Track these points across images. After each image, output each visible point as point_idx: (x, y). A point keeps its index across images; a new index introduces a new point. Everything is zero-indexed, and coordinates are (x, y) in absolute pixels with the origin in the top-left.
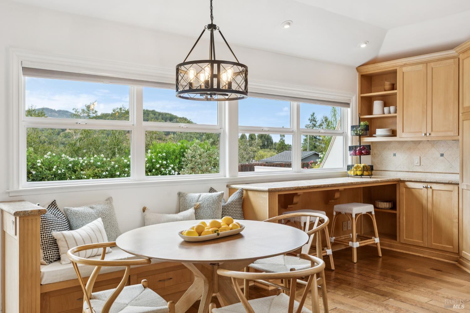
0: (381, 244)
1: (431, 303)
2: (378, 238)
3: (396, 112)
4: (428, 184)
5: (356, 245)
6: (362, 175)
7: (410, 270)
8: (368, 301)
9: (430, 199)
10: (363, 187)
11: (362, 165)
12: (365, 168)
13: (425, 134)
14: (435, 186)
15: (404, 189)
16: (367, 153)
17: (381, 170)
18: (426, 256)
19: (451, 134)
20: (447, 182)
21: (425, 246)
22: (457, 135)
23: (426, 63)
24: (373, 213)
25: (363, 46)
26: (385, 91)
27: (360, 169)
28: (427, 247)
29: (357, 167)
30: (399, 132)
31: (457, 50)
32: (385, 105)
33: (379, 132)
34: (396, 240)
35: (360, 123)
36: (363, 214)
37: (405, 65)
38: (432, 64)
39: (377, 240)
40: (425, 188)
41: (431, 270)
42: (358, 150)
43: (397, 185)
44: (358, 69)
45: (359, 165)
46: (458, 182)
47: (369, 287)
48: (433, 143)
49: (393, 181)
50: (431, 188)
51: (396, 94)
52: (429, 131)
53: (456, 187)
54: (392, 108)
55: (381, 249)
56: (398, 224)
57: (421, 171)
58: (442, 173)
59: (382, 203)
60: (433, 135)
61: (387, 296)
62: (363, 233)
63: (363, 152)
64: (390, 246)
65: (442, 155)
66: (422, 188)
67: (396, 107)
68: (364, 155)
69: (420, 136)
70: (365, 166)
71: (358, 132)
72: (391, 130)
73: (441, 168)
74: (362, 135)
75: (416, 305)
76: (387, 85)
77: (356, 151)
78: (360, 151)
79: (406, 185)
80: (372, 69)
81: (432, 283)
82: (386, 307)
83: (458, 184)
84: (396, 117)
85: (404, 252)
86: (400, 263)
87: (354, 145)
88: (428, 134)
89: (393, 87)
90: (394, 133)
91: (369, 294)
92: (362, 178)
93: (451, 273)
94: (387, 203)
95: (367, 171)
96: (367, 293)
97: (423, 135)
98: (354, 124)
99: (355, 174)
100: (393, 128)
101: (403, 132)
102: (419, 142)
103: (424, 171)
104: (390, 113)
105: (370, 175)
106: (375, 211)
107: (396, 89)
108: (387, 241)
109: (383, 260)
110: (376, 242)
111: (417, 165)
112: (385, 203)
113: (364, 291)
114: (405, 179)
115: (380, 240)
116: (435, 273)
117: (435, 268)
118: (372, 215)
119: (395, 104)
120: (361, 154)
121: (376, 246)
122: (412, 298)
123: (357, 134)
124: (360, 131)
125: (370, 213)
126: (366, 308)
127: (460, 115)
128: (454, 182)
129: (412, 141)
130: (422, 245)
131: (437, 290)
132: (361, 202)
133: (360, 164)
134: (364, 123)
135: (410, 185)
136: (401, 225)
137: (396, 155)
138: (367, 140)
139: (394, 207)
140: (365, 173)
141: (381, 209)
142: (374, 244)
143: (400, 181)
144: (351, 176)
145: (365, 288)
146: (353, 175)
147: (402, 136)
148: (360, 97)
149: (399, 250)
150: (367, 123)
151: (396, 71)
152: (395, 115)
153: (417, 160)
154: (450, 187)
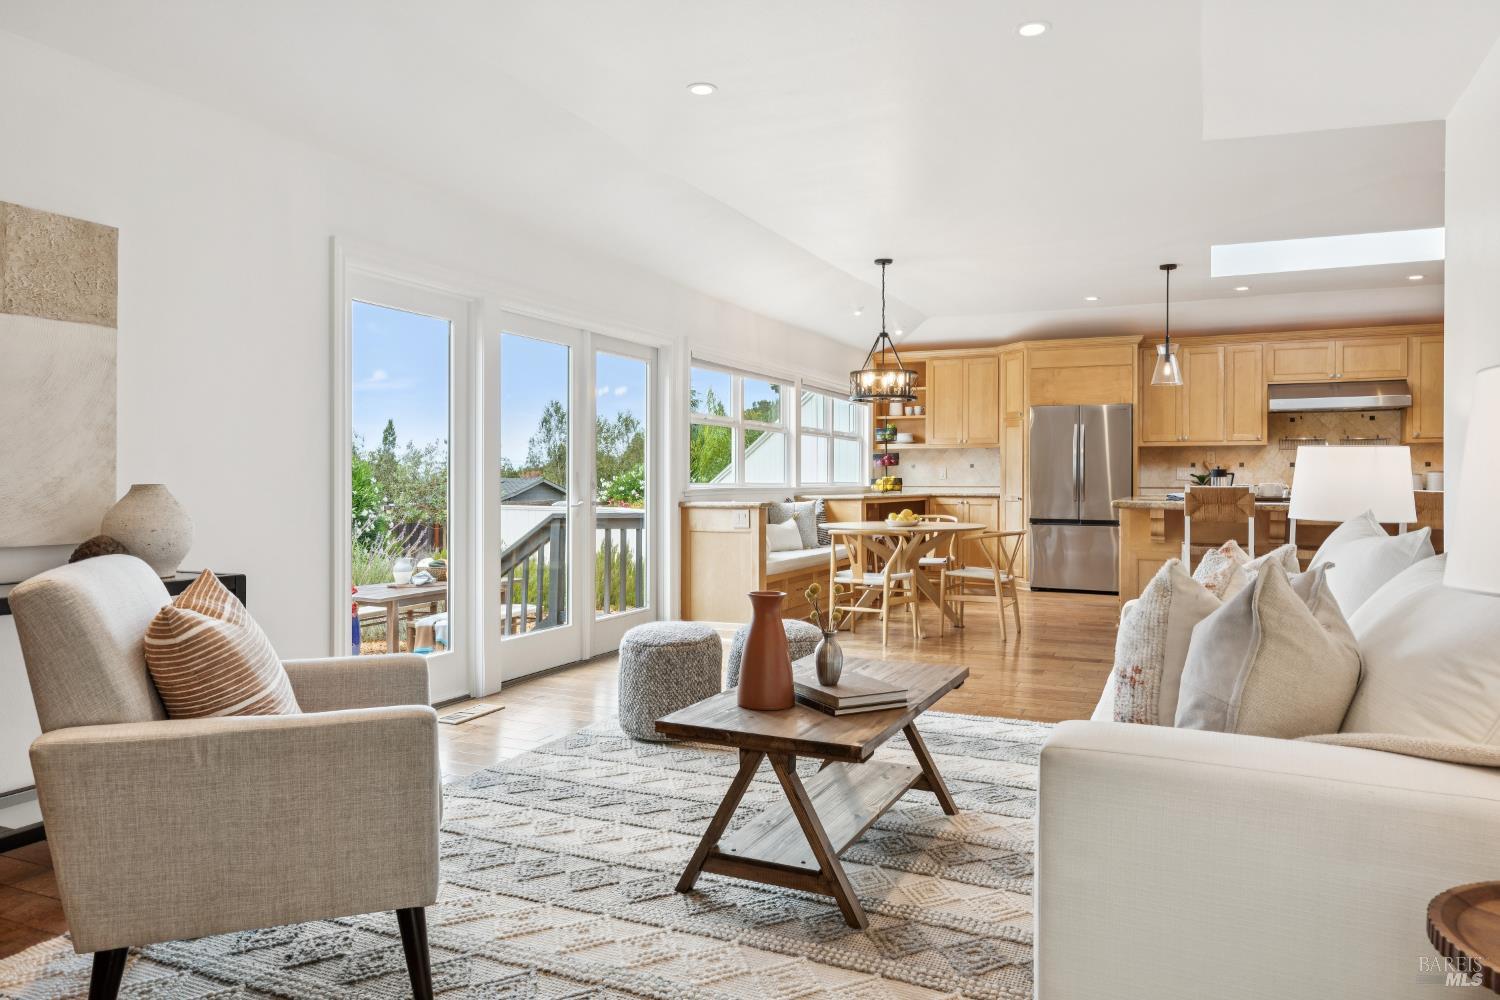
3: (923, 412)
4: (963, 499)
9: (967, 516)
13: (961, 442)
14: (972, 501)
15: (935, 506)
19: (990, 441)
20: (984, 495)
23: (962, 359)
30: (928, 436)
33: (900, 437)
35: (876, 426)
38: (970, 361)
40: (961, 504)
42: (882, 460)
43: (927, 504)
46: (997, 495)
48: (963, 452)
50: (967, 503)
51: (924, 391)
52: (966, 437)
53: (995, 501)
54: (918, 409)
57: (948, 486)
58: (973, 487)
60: (969, 442)
65: (972, 466)
67: (924, 407)
72: (916, 435)
73: (970, 481)
84: (924, 419)
88: (965, 441)
90: (920, 439)
92: (891, 492)
98: (872, 427)
100: (920, 433)
101: (933, 437)
103: (950, 485)
104: (913, 413)
105: (900, 490)
107: (924, 385)
111: (943, 478)
114: (936, 495)
123: (884, 440)
124: (889, 435)
127: (1001, 420)
128: (991, 495)
129: (942, 449)
133: (888, 476)
134: (891, 426)
135: (943, 501)
137: (916, 467)
143: (929, 497)
144: (877, 492)
147: (931, 442)
151: (924, 364)
152: (922, 417)
153: (941, 472)
154: (989, 501)
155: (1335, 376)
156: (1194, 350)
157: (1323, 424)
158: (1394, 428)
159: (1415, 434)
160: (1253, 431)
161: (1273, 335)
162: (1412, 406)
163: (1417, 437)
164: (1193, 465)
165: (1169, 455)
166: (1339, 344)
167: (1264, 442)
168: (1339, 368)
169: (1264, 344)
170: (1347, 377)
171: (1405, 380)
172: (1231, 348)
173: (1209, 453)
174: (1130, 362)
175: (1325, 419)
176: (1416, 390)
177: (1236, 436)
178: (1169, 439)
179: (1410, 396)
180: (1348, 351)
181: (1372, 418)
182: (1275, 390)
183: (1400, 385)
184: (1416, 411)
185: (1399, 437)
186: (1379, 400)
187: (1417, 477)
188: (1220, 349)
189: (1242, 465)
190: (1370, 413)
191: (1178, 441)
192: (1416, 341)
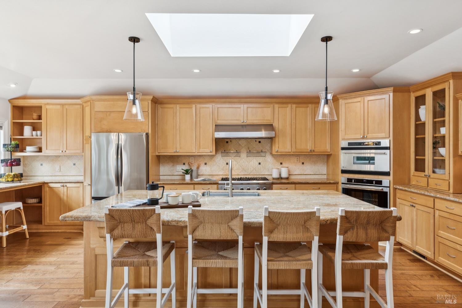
0: (28, 229)
1: (58, 260)
2: (26, 226)
3: (41, 136)
4: (64, 184)
5: (5, 234)
6: (13, 181)
7: (49, 243)
8: (9, 272)
9: (66, 193)
10: (15, 190)
11: (13, 174)
12: (15, 176)
13: (62, 151)
14: (68, 185)
15: (48, 188)
16: (17, 164)
17: (31, 176)
18: (63, 231)
19: (79, 151)
20: (76, 182)
21: (62, 225)
22: (82, 152)
23: (63, 105)
24: (22, 208)
25: (13, 86)
26: (33, 120)
27: (11, 176)
28: (63, 225)
29: (9, 175)
31: (82, 100)
32: (34, 129)
33: (28, 148)
34: (41, 224)
35: (11, 142)
36: (12, 210)
37: (48, 104)
38: (67, 106)
39: (25, 227)
40: (62, 187)
41: (64, 239)
42: (10, 162)
43: (43, 186)
44: (10, 101)
45: (10, 173)
46: (82, 181)
47: (13, 262)
48: (69, 157)
49: (39, 183)
50: (66, 186)
51: (41, 122)
52: (65, 149)
53: (82, 184)
54: (39, 132)
55: (28, 232)
56: (43, 213)
57: (61, 175)
58: (74, 176)
59: (31, 200)
60: (67, 152)
61: (26, 264)
62: (15, 223)
63: (14, 164)
64: (37, 229)
65: (74, 164)
66: (60, 186)
67: (42, 132)
68: (15, 166)
69: (59, 153)
70: (16, 174)
71: (9, 149)
72: (39, 147)
73: (73, 173)
74: (12, 151)
75: (47, 264)
76: (35, 116)
77: (7, 163)
78: (11, 163)
79: (49, 185)
80: (22, 103)
81: (62, 248)
82: (24, 272)
83: (83, 183)
84: (41, 138)
85: (48, 231)
86: (44, 239)
87: (7, 158)
88: (64, 151)
89: (40, 118)
90: (40, 150)
91: (12, 267)
92: (14, 183)
93: (76, 238)
94: (35, 199)
95: (17, 178)
96: (10, 266)
97: (61, 151)
98: (6, 143)
99: (6, 180)
100: (40, 146)
101: (47, 149)
102: (58, 157)
103: (62, 175)
104: (37, 136)
105: (20, 181)
106: (23, 206)
107: (41, 120)
108: (35, 226)
109: (30, 240)
110: (24, 229)
111: (58, 171)
112: (33, 200)
113: (8, 266)
114: (48, 182)
115: (27, 226)
116: (66, 240)
117: (67, 237)
118: (21, 210)
119: (40, 129)
120: (12, 165)
121: (24, 231)
122: (46, 261)
123: (8, 151)
124: (11, 148)
125: (19, 208)
126: (7, 277)
127: (84, 140)
128: (80, 182)
129: (55, 156)
130: (60, 224)
131: (64, 251)
132: (13, 201)
133: (12, 172)
134: (15, 143)
135: (52, 185)
136: (46, 213)
137: (43, 165)
138: (18, 155)
139: (40, 202)
140: (15, 179)
141: (30, 204)
142: (23, 230)
143: (44, 183)
144: (3, 182)
145: (9, 263)
146: (4, 181)
147: (45, 152)
148: (12, 123)
149: (44, 231)
150: (17, 142)
151: (41, 107)
152: (41, 137)
153: (58, 168)
154: (78, 185)
155: (244, 122)
156: (182, 106)
157: (240, 144)
158: (268, 147)
159: (276, 150)
160: (209, 148)
161: (217, 100)
162: (275, 137)
163: (277, 152)
164: (184, 164)
165: (174, 159)
166: (246, 106)
167: (214, 153)
168: (245, 118)
169: (213, 104)
170: (249, 122)
171: (272, 125)
172: (199, 106)
173: (191, 158)
174: (147, 110)
175: (241, 142)
176: (277, 129)
177: (201, 150)
178: (170, 151)
179: (274, 132)
180: (249, 110)
181: (260, 142)
182: (219, 127)
183: (270, 127)
184: (277, 139)
185: (270, 151)
186: (262, 134)
187: (278, 170)
188: (194, 106)
189: (206, 164)
190: (259, 140)
191: (175, 152)
192: (276, 106)
